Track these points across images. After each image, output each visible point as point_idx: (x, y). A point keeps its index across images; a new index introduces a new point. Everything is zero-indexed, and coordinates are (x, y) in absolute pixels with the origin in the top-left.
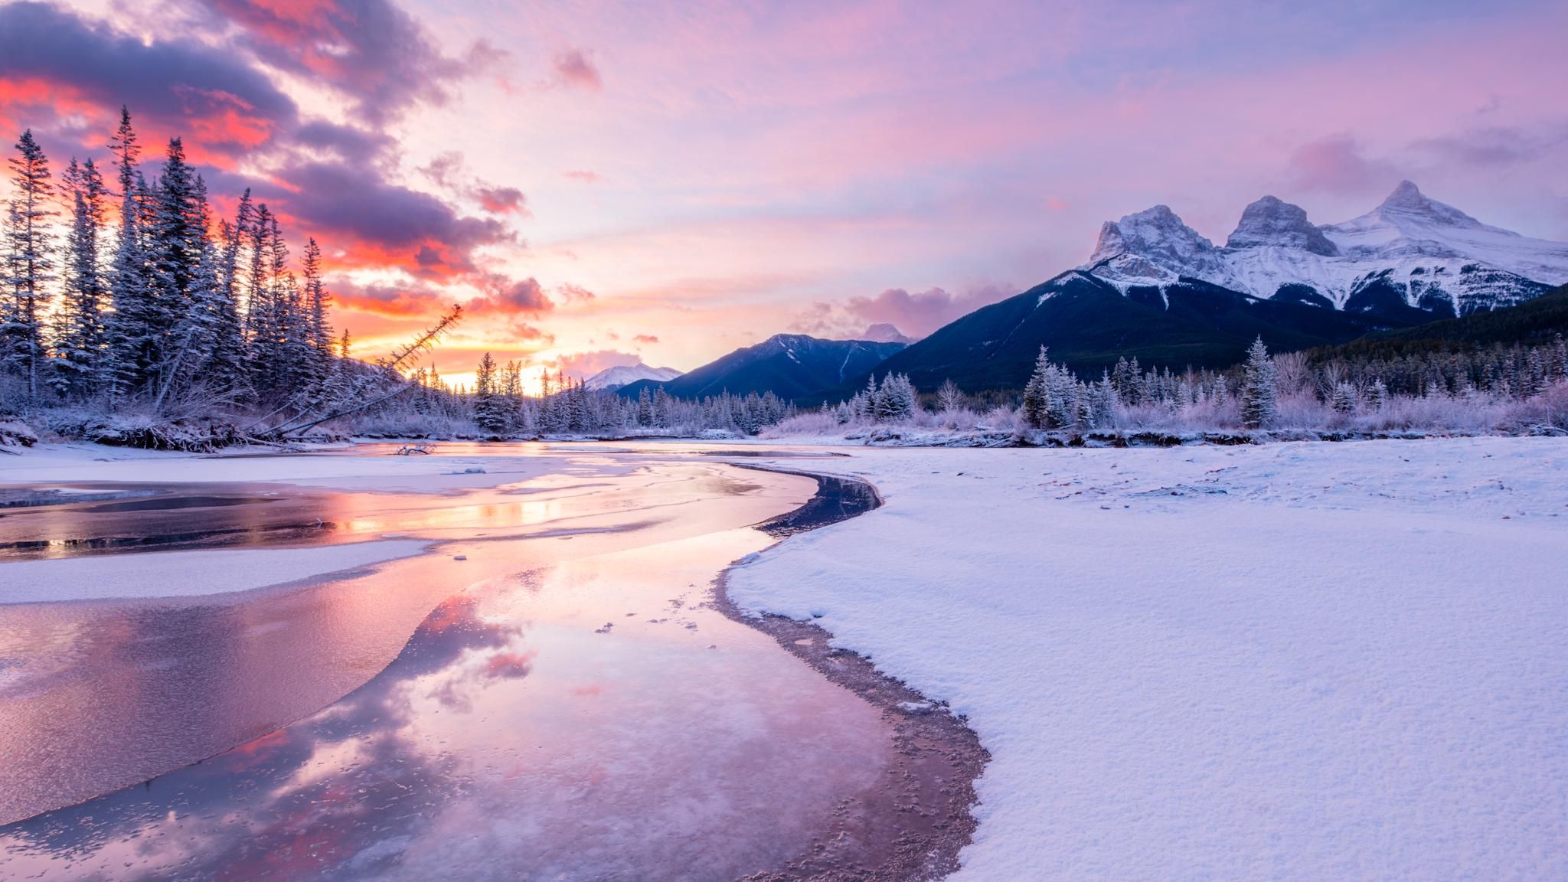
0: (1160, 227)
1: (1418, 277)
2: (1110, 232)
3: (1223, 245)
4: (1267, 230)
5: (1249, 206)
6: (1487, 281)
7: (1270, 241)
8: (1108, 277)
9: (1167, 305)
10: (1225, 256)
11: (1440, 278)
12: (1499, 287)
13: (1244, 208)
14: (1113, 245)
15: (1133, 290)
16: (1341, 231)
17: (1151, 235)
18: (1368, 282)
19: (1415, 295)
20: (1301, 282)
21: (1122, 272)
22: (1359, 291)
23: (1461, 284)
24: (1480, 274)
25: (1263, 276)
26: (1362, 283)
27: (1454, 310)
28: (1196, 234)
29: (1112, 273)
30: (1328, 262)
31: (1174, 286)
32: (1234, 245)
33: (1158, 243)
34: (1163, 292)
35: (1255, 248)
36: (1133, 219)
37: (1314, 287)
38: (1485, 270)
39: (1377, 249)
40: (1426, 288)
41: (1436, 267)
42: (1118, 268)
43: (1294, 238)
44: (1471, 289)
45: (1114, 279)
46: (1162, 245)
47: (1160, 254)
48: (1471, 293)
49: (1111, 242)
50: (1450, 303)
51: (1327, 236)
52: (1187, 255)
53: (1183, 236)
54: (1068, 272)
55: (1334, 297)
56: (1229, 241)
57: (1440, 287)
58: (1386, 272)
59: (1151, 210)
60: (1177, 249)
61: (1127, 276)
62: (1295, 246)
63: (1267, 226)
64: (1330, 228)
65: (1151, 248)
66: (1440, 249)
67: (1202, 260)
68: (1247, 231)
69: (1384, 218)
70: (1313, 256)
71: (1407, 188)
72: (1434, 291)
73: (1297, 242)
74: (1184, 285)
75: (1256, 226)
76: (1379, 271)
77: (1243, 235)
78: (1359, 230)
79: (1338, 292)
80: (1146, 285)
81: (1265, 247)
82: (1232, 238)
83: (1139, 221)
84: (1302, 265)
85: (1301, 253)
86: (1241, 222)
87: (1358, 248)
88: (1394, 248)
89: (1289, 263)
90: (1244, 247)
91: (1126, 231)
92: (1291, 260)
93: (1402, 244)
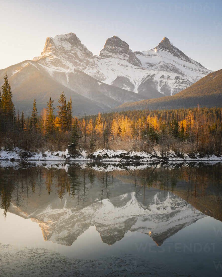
0: (71, 43)
1: (162, 79)
2: (50, 42)
4: (114, 51)
5: (108, 39)
6: (181, 83)
7: (116, 56)
8: (44, 65)
9: (68, 81)
10: (98, 60)
11: (169, 81)
12: (184, 86)
15: (55, 73)
16: (143, 55)
17: (68, 47)
18: (147, 79)
19: (160, 86)
20: (124, 76)
21: (51, 64)
22: (143, 82)
23: (174, 84)
24: (180, 80)
25: (112, 71)
26: (145, 79)
27: (170, 93)
29: (46, 63)
30: (135, 68)
31: (71, 73)
32: (102, 56)
33: (71, 51)
34: (67, 75)
35: (110, 58)
36: (60, 37)
37: (129, 78)
38: (181, 79)
39: (154, 64)
40: (164, 84)
41: (168, 76)
42: (49, 62)
43: (125, 56)
44: (177, 86)
45: (47, 67)
46: (72, 52)
47: (71, 56)
48: (176, 87)
49: (50, 47)
50: (170, 90)
51: (137, 56)
52: (82, 58)
53: (81, 49)
54: (27, 61)
55: (136, 84)
56: (100, 54)
57: (168, 84)
58: (153, 75)
61: (53, 66)
62: (124, 60)
63: (114, 49)
64: (139, 53)
65: (67, 52)
66: (173, 67)
67: (88, 61)
68: (107, 50)
69: (158, 51)
70: (130, 65)
71: (166, 40)
72: (166, 85)
73: (125, 58)
74: (75, 73)
75: (110, 48)
76: (151, 75)
77: (106, 51)
78: (149, 56)
79: (137, 82)
80: (61, 71)
81: (113, 59)
82: (102, 52)
83: (63, 39)
84: (126, 68)
85: (126, 63)
86: (105, 45)
87: (148, 63)
88: (159, 65)
89: (121, 67)
90: (106, 57)
91: (57, 43)
92: (122, 65)
93: (162, 64)
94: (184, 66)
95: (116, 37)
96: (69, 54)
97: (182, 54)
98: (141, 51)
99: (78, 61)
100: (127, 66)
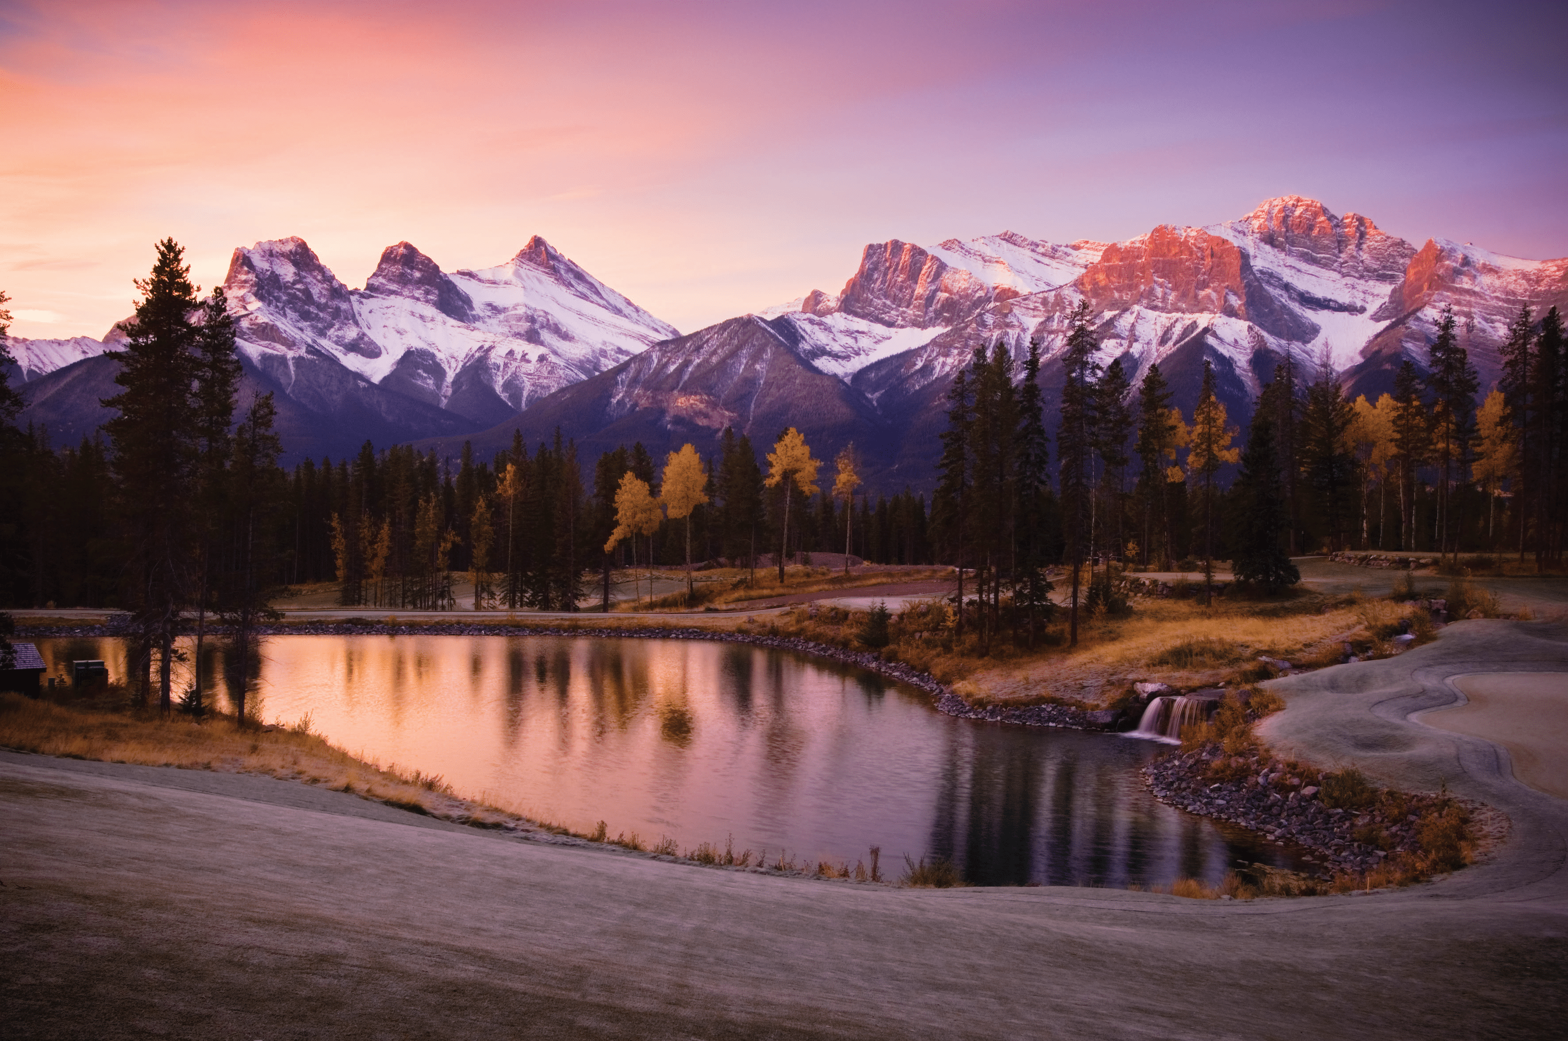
0: (295, 264)
2: (243, 264)
3: (362, 287)
4: (403, 280)
5: (387, 249)
7: (406, 292)
9: (293, 377)
10: (361, 302)
11: (523, 364)
13: (383, 250)
14: (246, 282)
15: (265, 357)
16: (480, 280)
17: (287, 272)
18: (477, 355)
19: (502, 378)
20: (425, 345)
21: (253, 334)
22: (468, 364)
23: (534, 372)
25: (395, 333)
26: (473, 355)
28: (333, 278)
31: (300, 358)
32: (372, 290)
33: (294, 283)
34: (291, 363)
35: (393, 297)
36: (267, 247)
37: (436, 352)
39: (504, 309)
40: (512, 372)
41: (523, 352)
42: (249, 329)
43: (427, 293)
45: (246, 341)
46: (298, 286)
47: (294, 296)
48: (537, 382)
49: (243, 277)
51: (460, 284)
52: (323, 301)
53: (319, 277)
55: (449, 367)
56: (368, 284)
57: (520, 375)
58: (492, 347)
59: (287, 241)
60: (313, 292)
61: (260, 340)
62: (427, 301)
63: (402, 275)
64: (469, 275)
65: (287, 288)
67: (337, 306)
68: (384, 277)
69: (517, 274)
70: (441, 316)
71: (538, 242)
72: (515, 376)
73: (430, 297)
74: (309, 356)
75: (393, 272)
76: (486, 346)
77: (381, 280)
78: (494, 283)
79: (453, 362)
80: (275, 353)
81: (400, 298)
82: (371, 282)
83: (274, 252)
84: (430, 325)
85: (430, 311)
86: (379, 265)
87: (490, 305)
88: (513, 312)
89: (419, 321)
90: (382, 293)
91: (260, 263)
92: (422, 317)
93: (521, 311)
94: (580, 314)
95: (407, 246)
96: (290, 291)
97: (580, 276)
98: (473, 269)
99: (313, 309)
100: (433, 320)
